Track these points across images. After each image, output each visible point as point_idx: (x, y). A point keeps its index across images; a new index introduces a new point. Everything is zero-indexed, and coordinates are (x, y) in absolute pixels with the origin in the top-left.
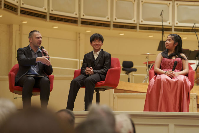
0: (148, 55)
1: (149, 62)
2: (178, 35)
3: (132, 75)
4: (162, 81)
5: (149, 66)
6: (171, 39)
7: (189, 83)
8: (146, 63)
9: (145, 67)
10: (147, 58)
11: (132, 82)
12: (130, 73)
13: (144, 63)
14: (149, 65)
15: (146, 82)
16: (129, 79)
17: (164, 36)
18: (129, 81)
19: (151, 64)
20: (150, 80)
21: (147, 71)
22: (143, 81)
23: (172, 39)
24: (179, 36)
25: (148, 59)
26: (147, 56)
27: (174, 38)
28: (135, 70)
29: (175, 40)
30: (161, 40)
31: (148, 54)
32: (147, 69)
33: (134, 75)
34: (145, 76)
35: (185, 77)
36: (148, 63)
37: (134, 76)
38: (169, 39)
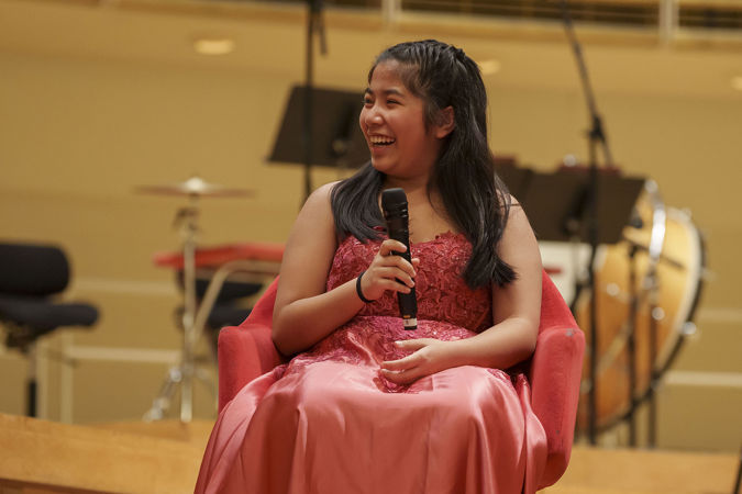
0: (194, 195)
1: (200, 254)
2: (450, 42)
3: (57, 356)
4: (303, 416)
5: (201, 288)
6: (398, 88)
7: (530, 431)
8: (176, 262)
9: (165, 289)
10: (187, 220)
11: (55, 416)
12: (44, 345)
13: (162, 263)
14: (204, 275)
15: (172, 413)
16: (32, 389)
17: (324, 50)
18: (32, 411)
19: (213, 268)
20: (222, 406)
21: (181, 327)
22: (149, 406)
23: (412, 89)
24: (459, 55)
25: (193, 228)
26: (186, 203)
27: (424, 75)
28: (85, 317)
29: (432, 93)
30: (299, 77)
31: (195, 185)
32: (180, 312)
33: (73, 351)
34: (163, 368)
35: (502, 381)
36: (189, 266)
37: (74, 363)
38: (389, 92)
